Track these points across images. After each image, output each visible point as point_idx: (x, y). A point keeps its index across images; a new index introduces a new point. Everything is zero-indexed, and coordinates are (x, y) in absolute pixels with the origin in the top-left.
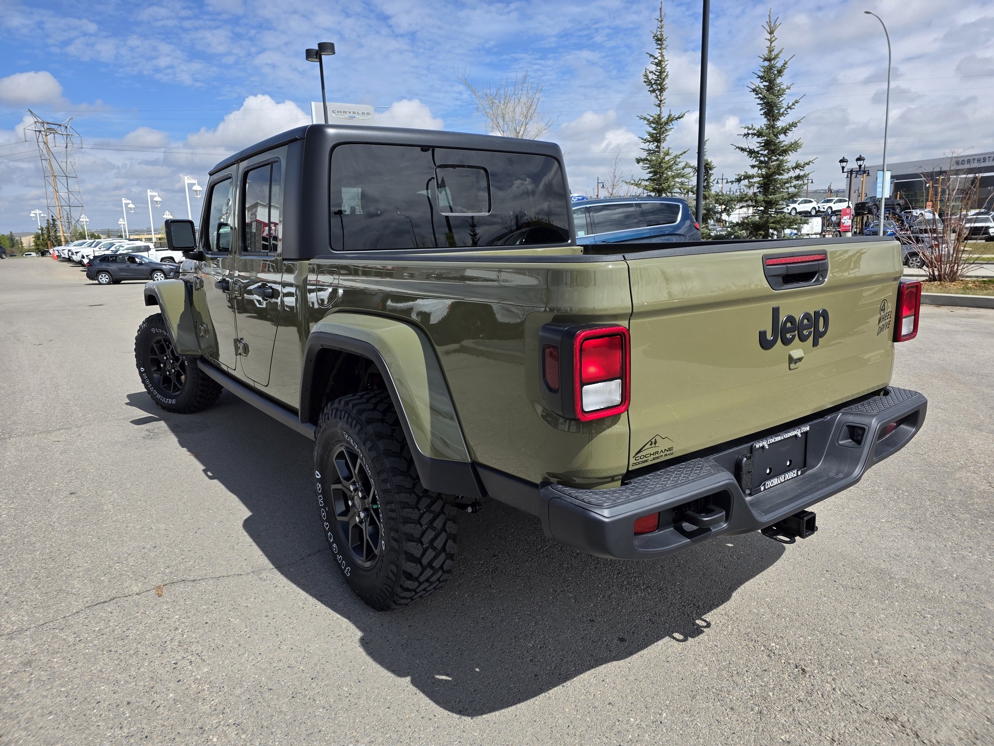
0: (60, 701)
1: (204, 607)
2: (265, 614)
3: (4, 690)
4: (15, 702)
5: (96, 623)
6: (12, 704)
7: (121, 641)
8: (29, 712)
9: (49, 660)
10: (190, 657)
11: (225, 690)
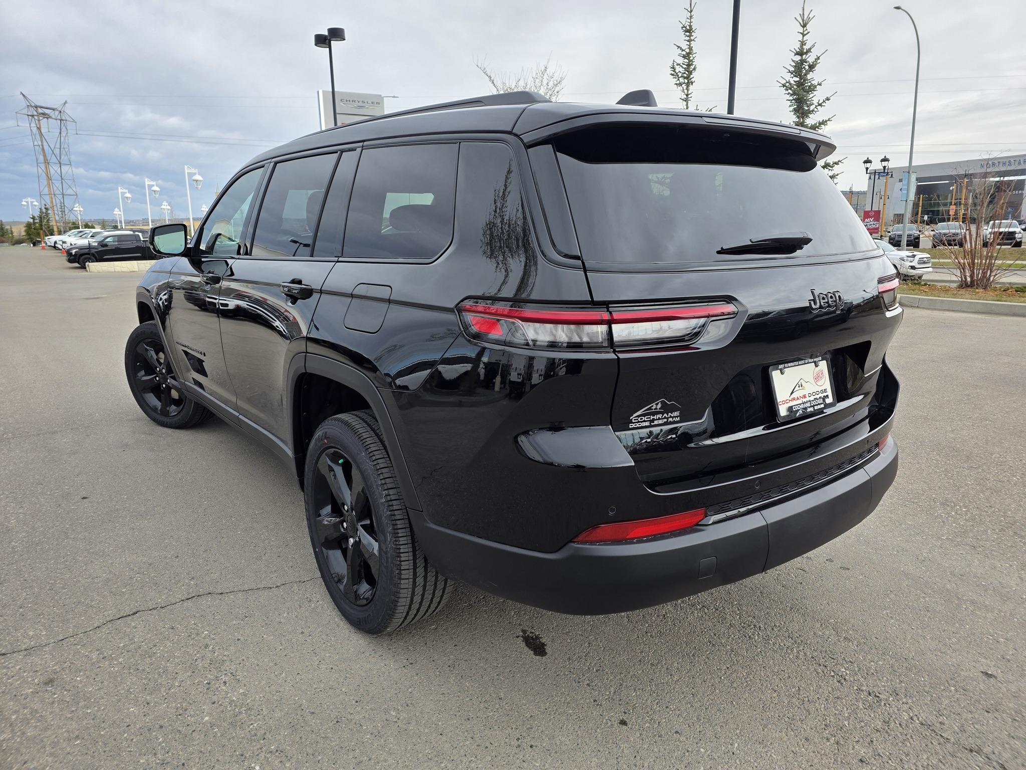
0: (86, 724)
1: (234, 622)
2: (301, 631)
3: (25, 711)
5: (120, 639)
7: (148, 659)
8: (54, 736)
9: (72, 679)
10: (223, 677)
11: (264, 714)
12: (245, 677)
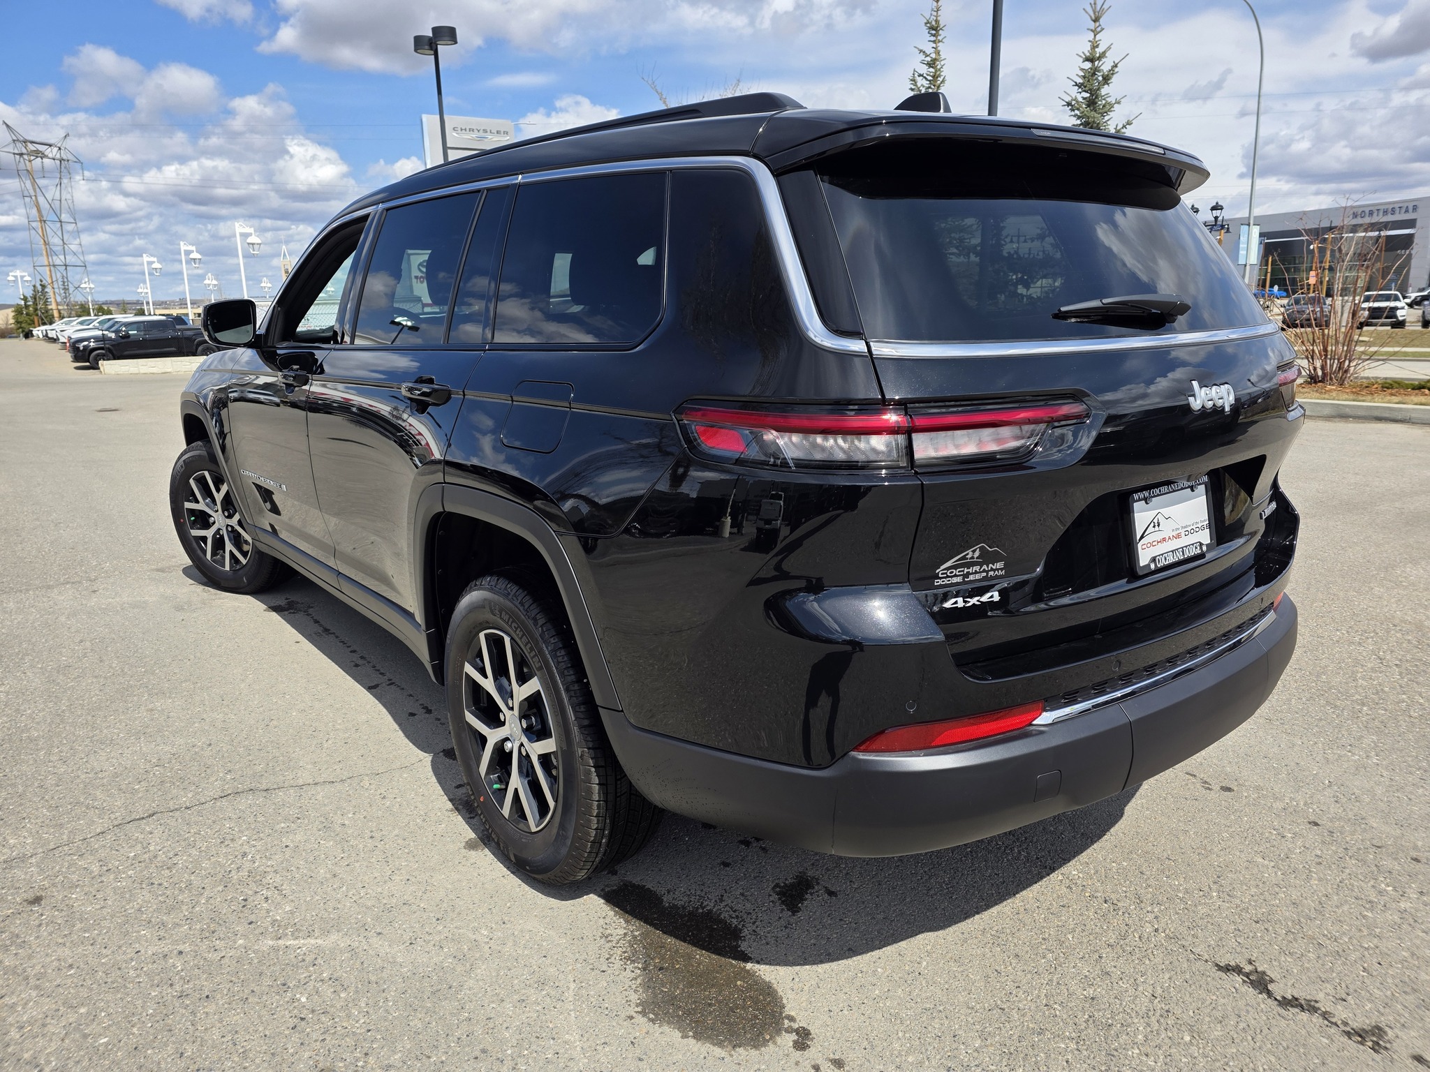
0: (83, 950)
1: (283, 825)
2: (370, 835)
3: (4, 936)
4: (20, 951)
5: (130, 847)
6: (16, 954)
7: (167, 871)
8: (40, 966)
9: (66, 896)
10: (264, 892)
11: (316, 935)
12: (293, 892)
